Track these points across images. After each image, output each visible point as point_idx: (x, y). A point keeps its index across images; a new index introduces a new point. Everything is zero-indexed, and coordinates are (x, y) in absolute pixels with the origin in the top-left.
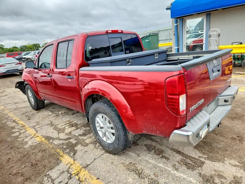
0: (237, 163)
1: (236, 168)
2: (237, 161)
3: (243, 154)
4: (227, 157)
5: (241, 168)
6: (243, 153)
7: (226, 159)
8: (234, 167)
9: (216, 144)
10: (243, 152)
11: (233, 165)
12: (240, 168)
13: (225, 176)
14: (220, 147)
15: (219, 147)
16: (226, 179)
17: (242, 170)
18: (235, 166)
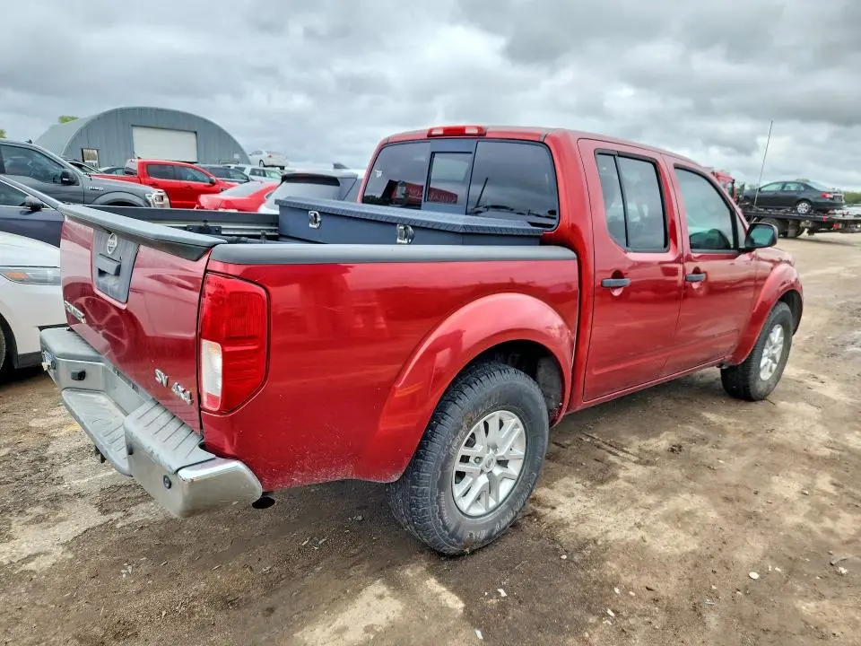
0: (31, 566)
1: (25, 555)
2: (39, 572)
3: (38, 602)
4: (71, 560)
5: (11, 563)
6: (42, 606)
7: (70, 556)
8: (30, 552)
9: (143, 569)
10: (46, 606)
11: (36, 555)
12: (15, 561)
13: (33, 526)
14: (123, 571)
15: (125, 568)
16: (25, 524)
17: (6, 562)
18: (30, 558)
